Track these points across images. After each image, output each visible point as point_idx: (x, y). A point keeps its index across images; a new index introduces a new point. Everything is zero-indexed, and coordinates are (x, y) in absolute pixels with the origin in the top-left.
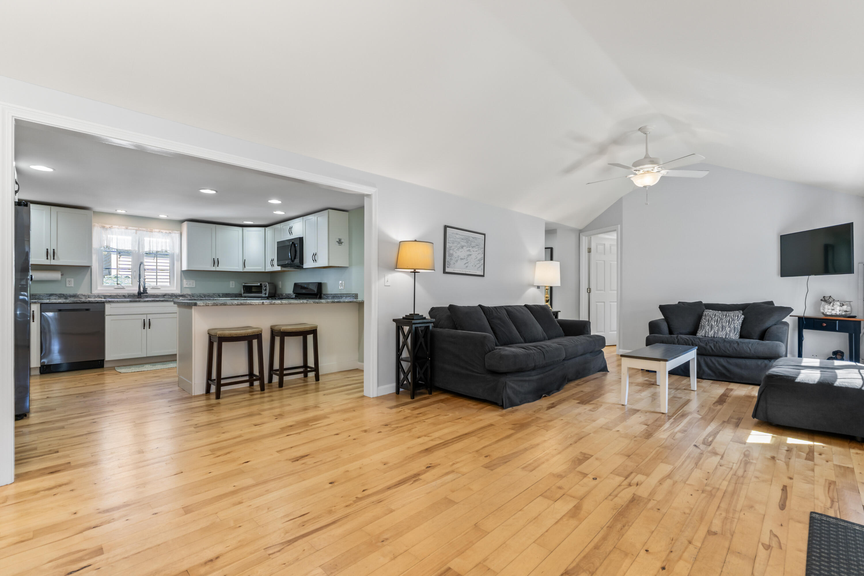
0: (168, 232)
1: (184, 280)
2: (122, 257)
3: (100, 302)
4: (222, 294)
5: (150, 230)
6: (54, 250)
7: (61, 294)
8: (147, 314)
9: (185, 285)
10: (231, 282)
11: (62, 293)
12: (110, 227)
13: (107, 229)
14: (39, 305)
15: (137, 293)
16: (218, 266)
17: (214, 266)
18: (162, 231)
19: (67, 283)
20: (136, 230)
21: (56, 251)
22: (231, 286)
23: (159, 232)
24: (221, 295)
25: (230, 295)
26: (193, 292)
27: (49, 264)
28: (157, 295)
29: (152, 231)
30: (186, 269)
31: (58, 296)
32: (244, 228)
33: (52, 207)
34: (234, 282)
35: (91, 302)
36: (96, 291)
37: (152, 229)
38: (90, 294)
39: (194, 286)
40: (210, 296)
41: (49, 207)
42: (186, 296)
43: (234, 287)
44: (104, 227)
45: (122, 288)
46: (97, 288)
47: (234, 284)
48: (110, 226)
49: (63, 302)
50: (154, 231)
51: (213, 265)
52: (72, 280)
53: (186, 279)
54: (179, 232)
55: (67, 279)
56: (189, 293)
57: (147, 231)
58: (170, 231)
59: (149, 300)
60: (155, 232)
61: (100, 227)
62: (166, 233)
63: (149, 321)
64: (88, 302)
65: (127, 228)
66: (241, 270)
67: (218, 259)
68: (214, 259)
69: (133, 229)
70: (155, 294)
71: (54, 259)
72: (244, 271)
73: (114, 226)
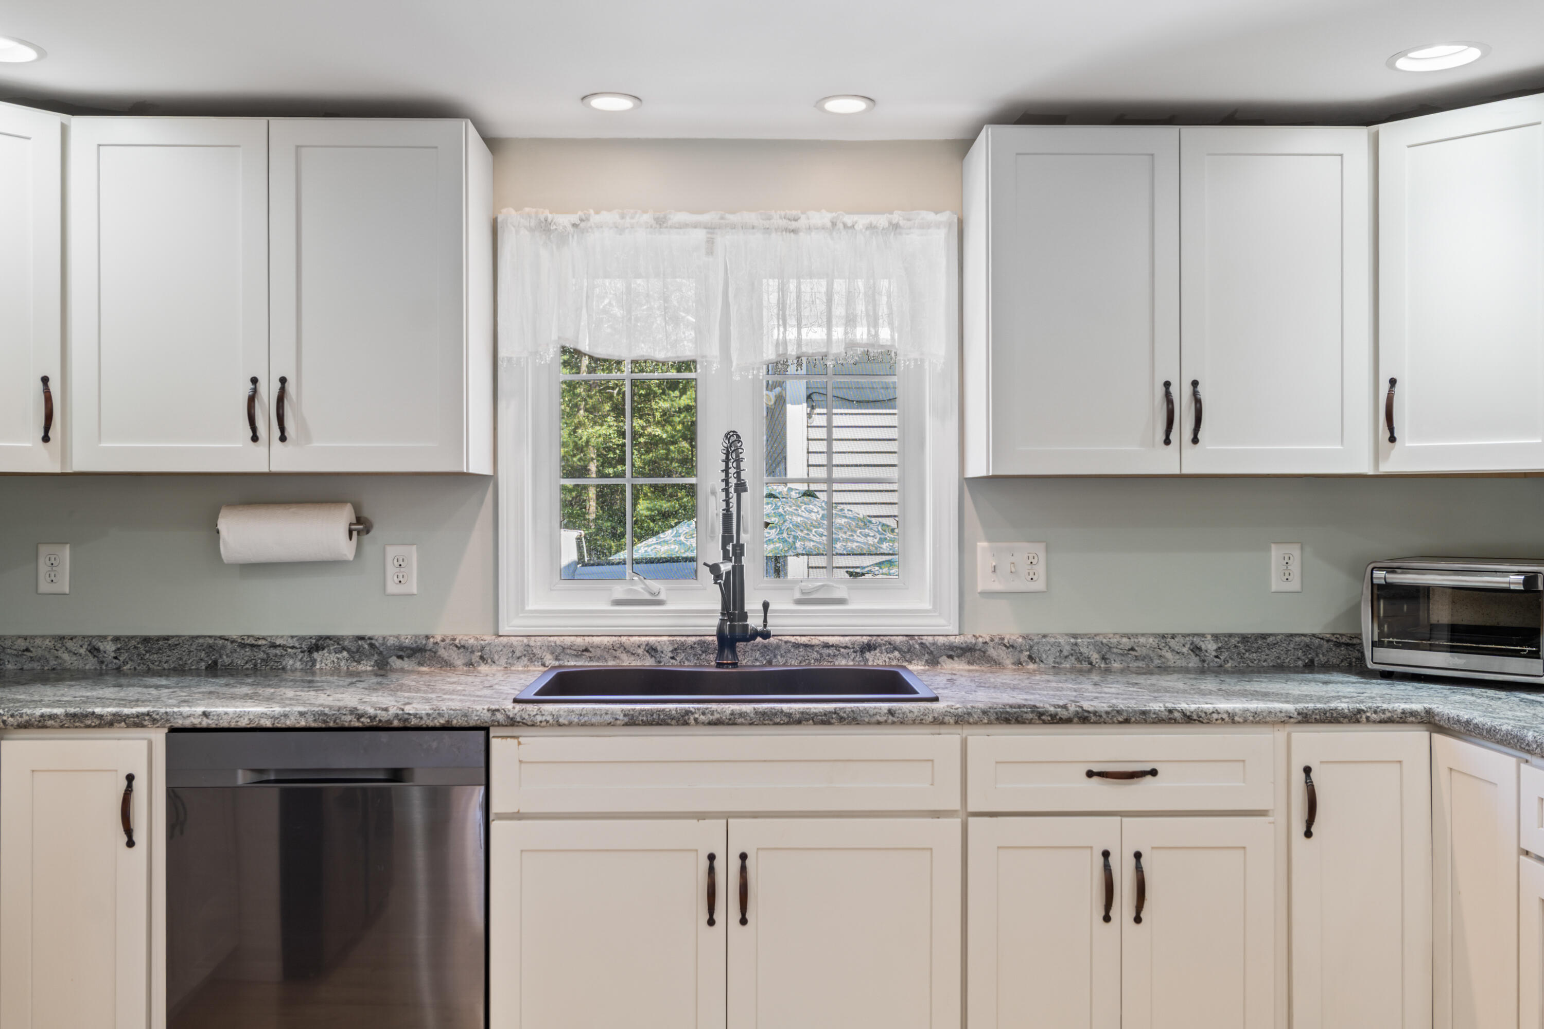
0: (882, 221)
1: (982, 545)
2: (817, 411)
3: (462, 722)
4: (1216, 637)
5: (783, 223)
6: (283, 380)
7: (362, 638)
8: (727, 816)
9: (985, 581)
10: (1276, 553)
11: (368, 633)
12: (575, 225)
13: (563, 239)
14: (159, 737)
15: (714, 631)
16: (1195, 440)
17: (1167, 442)
18: (849, 219)
19: (391, 570)
20: (711, 228)
21: (291, 387)
22: (1276, 584)
23: (834, 224)
24: (1210, 647)
25: (1271, 646)
26: (1035, 628)
27: (265, 469)
28: (827, 646)
29: (794, 225)
30: (984, 474)
31: (348, 651)
32: (1386, 130)
33: (279, 124)
34: (1295, 551)
35: (414, 722)
36: (516, 622)
37: (794, 213)
38: (489, 638)
39: (1039, 585)
40: (1140, 651)
41: (258, 124)
42: (992, 652)
43: (1295, 585)
44: (545, 227)
45: (648, 597)
46: (521, 600)
47: (1295, 567)
48: (574, 218)
49: (268, 723)
50: (803, 222)
51: (1160, 435)
52: (412, 554)
53: (990, 539)
54: (946, 217)
55: (392, 552)
56: (1012, 631)
57: (767, 230)
58: (896, 217)
59: (742, 715)
60: (809, 229)
61: (531, 230)
62: (871, 227)
63: (743, 869)
64: (396, 723)
65: (661, 223)
66: (1365, 467)
67: (1195, 384)
68: (1167, 384)
69: (695, 226)
70: (815, 641)
71: (283, 438)
72: (1387, 467)
73: (595, 219)
